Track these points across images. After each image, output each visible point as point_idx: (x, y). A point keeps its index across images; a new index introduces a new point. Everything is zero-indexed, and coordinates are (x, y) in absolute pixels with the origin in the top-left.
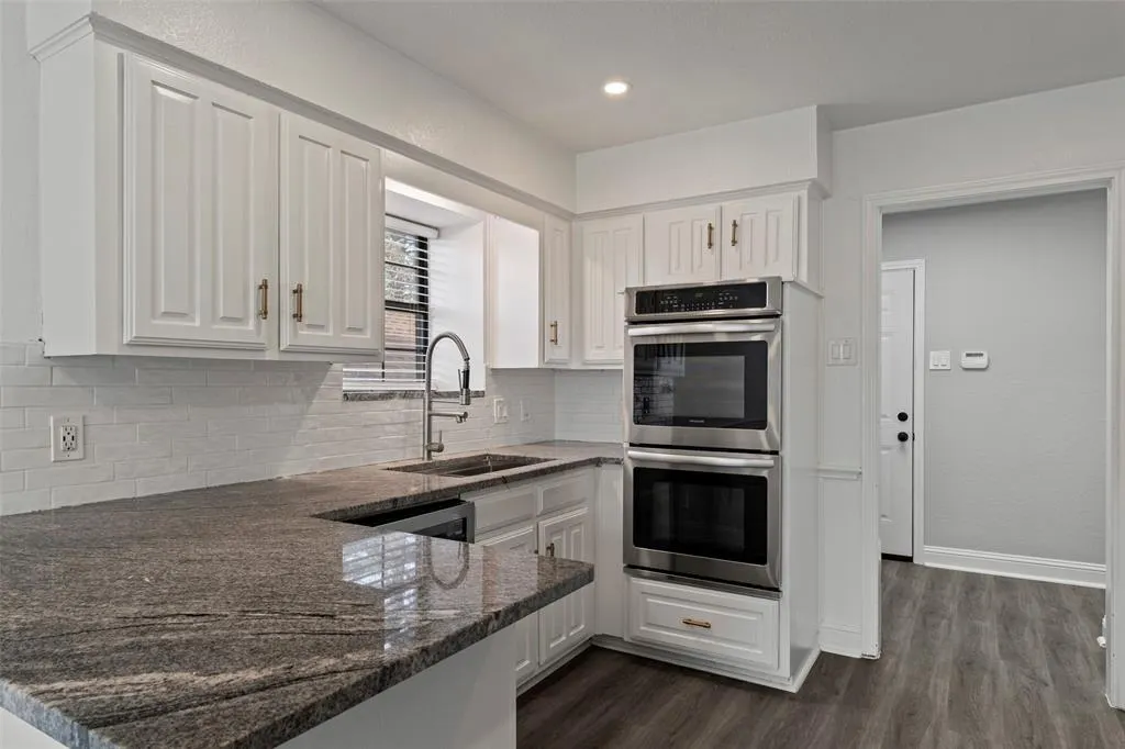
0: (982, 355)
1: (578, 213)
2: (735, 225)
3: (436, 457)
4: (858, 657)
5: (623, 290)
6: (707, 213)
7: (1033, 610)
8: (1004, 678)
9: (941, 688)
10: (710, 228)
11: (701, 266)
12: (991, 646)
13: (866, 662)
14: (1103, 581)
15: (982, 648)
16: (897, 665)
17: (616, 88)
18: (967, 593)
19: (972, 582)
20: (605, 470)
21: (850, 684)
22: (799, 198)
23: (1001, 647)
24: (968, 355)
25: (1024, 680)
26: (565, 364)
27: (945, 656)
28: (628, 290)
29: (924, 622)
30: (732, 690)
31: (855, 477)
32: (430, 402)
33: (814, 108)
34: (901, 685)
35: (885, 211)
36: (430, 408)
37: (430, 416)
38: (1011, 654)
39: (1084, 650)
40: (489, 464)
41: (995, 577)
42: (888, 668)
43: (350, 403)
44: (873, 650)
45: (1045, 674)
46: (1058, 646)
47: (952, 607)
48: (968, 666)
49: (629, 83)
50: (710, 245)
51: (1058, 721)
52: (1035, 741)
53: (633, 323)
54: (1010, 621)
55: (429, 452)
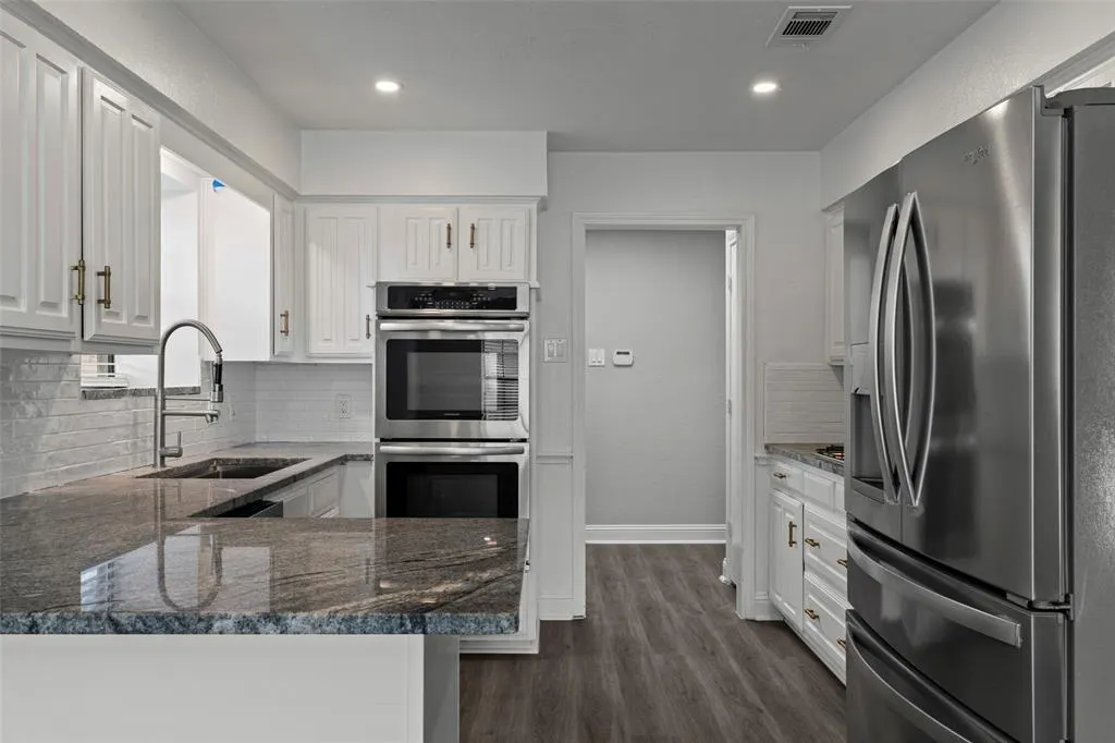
0: (628, 353)
1: (303, 193)
2: (473, 228)
3: (171, 463)
4: (570, 618)
5: (374, 283)
6: (445, 213)
7: (674, 565)
8: (675, 615)
9: (638, 629)
10: (449, 228)
11: (438, 264)
12: (658, 595)
13: (577, 622)
14: (723, 538)
15: (652, 596)
16: (601, 619)
17: (387, 86)
18: (625, 560)
19: (625, 550)
20: (351, 469)
21: (575, 639)
22: (530, 211)
23: (664, 593)
24: (618, 353)
25: (687, 613)
26: (286, 356)
27: (630, 607)
28: (379, 285)
29: (605, 586)
30: (486, 663)
31: (567, 461)
32: (164, 400)
33: (545, 133)
34: (610, 633)
35: (589, 228)
36: (163, 408)
37: (163, 416)
38: (673, 598)
39: (715, 587)
40: (219, 469)
41: (640, 545)
42: (596, 622)
43: (91, 402)
44: (582, 612)
45: (697, 606)
46: (698, 587)
47: (620, 572)
48: (648, 611)
49: (402, 86)
50: (449, 244)
51: (716, 634)
52: (708, 649)
53: (383, 317)
54: (662, 575)
55: (163, 458)
